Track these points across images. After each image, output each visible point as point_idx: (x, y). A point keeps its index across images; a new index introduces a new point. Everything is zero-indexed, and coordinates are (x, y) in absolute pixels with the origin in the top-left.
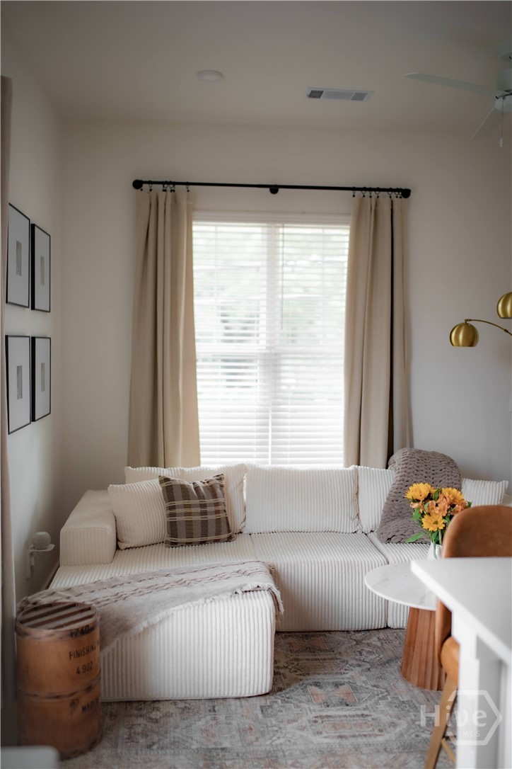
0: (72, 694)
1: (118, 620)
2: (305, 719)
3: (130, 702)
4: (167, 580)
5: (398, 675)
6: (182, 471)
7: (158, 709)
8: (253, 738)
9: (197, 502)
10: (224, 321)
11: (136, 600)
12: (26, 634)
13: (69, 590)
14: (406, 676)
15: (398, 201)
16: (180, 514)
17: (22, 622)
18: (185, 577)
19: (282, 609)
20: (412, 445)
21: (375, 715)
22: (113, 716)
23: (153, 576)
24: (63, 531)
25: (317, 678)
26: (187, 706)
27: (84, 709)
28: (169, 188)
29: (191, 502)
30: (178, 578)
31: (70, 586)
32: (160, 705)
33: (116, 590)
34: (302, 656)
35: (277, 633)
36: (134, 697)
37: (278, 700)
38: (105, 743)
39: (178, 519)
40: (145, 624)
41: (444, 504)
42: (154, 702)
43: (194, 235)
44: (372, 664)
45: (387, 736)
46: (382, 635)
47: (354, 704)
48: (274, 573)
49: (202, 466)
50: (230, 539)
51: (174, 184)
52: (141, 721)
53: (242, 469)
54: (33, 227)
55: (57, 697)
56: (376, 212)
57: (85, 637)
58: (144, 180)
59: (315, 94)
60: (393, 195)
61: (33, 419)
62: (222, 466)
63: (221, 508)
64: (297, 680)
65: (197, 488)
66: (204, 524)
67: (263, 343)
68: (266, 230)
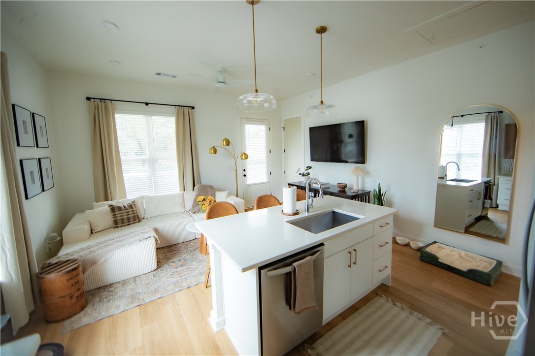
0: (70, 294)
1: (91, 261)
2: (169, 274)
3: (100, 288)
4: (113, 241)
5: (199, 253)
6: (119, 201)
7: (112, 287)
8: (150, 286)
9: (125, 211)
10: (139, 144)
11: (99, 251)
12: (43, 278)
13: (67, 254)
14: (201, 252)
15: (191, 110)
16: (118, 217)
17: (41, 274)
18: (120, 239)
19: (159, 242)
20: (201, 183)
21: (191, 267)
22: (93, 295)
23: (108, 240)
24: (64, 232)
25: (173, 260)
26: (124, 283)
27: (77, 297)
28: (103, 101)
29: (122, 212)
30: (117, 240)
31: (68, 252)
32: (114, 285)
33: (90, 250)
34: (168, 254)
35: (157, 249)
36: (102, 285)
37: (159, 270)
38: (89, 306)
39: (117, 218)
40: (104, 259)
41: (208, 201)
42: (110, 285)
43: (116, 118)
44: (191, 251)
45: (195, 272)
46: (194, 241)
47: (185, 265)
48: (156, 230)
49: (128, 198)
50: (139, 221)
51: (105, 100)
52: (105, 293)
53: (142, 197)
54: (33, 114)
55: (63, 297)
56: (184, 113)
57: (74, 272)
58: (91, 97)
59: (158, 74)
60: (189, 108)
61: (43, 191)
62: (135, 197)
63: (135, 212)
64: (166, 262)
65: (125, 207)
66: (129, 219)
67: (148, 155)
68: (145, 118)
